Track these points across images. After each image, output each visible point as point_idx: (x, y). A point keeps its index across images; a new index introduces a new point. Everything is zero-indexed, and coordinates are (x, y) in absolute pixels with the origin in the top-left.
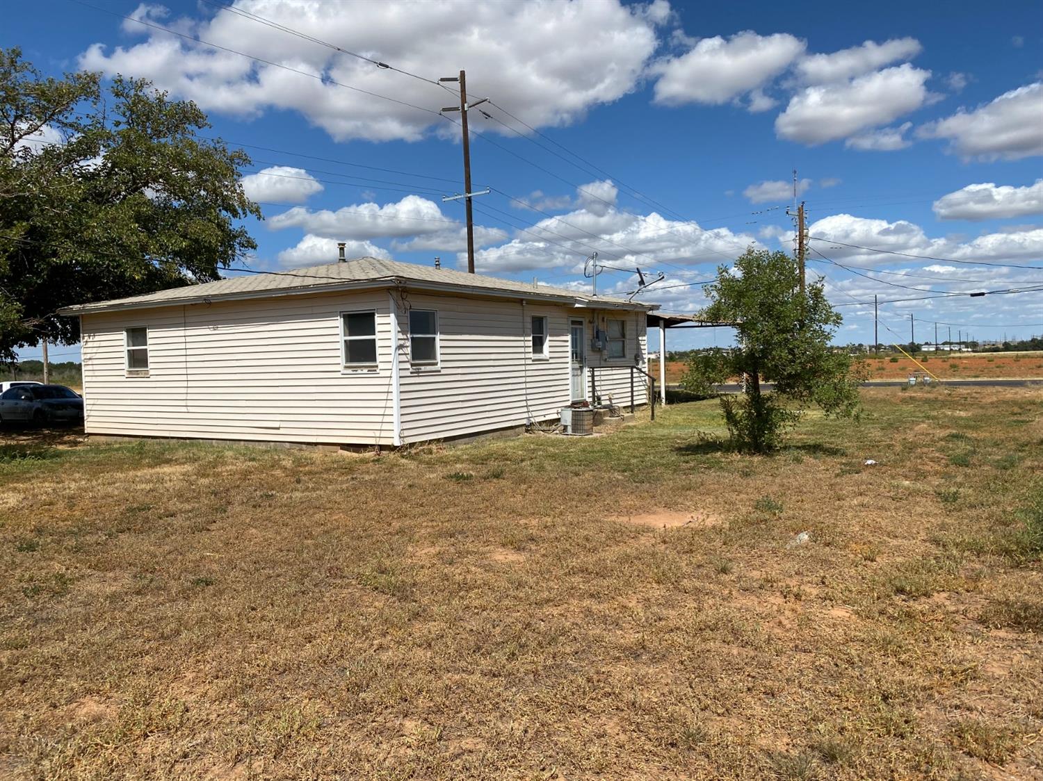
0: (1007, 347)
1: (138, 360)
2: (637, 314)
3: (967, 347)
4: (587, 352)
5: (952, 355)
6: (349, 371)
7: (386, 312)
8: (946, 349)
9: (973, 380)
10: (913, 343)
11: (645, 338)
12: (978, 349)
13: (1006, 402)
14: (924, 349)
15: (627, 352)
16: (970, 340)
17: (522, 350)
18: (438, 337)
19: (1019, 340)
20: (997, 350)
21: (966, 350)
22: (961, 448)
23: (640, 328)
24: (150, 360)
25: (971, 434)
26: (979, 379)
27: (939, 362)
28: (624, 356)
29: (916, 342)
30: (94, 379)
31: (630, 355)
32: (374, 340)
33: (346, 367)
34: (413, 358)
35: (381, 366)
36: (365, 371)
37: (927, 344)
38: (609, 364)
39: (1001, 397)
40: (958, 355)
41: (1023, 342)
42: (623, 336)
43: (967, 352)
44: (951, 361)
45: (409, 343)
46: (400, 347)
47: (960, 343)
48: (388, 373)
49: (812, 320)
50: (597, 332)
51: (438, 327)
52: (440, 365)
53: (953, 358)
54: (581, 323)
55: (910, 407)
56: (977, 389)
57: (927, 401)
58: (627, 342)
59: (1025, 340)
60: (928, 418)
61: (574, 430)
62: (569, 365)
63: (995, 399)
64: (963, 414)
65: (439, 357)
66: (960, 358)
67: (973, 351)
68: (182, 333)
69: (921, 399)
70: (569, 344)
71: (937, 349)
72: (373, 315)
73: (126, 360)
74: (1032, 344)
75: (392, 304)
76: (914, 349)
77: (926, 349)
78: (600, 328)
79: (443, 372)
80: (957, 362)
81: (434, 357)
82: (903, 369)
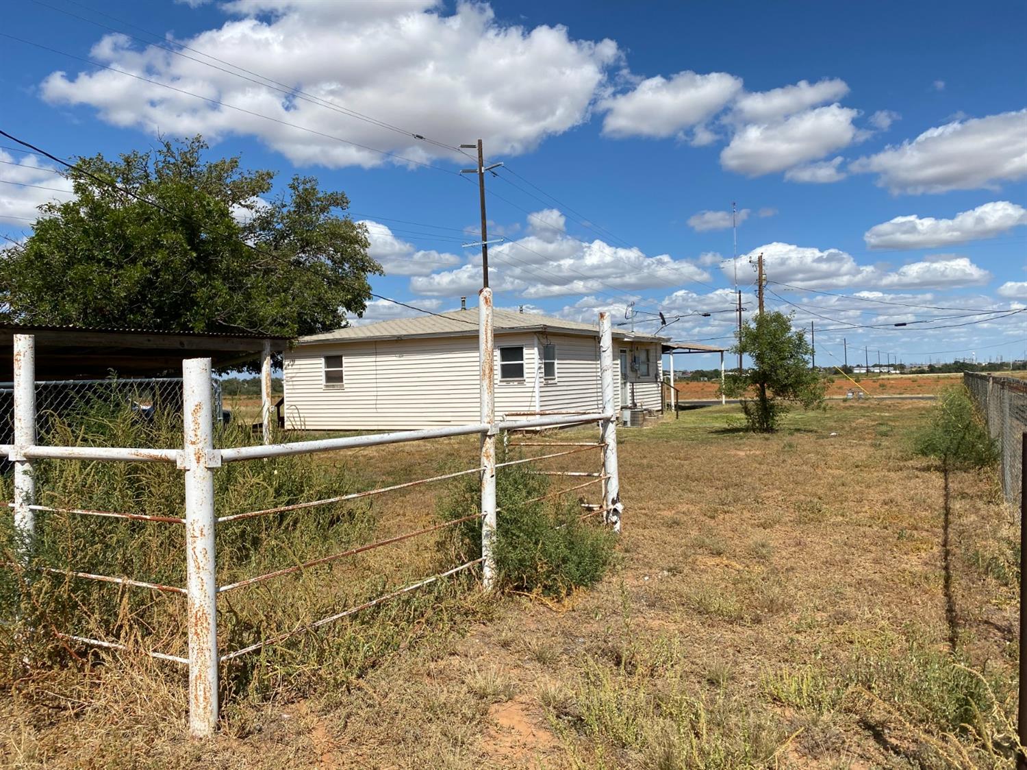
0: (932, 369)
1: (334, 378)
2: (656, 344)
3: (895, 369)
4: (629, 372)
5: (882, 377)
6: (504, 384)
7: (531, 346)
8: (876, 371)
9: (898, 396)
10: (846, 366)
11: (661, 362)
12: (906, 371)
13: (918, 409)
14: (856, 371)
15: (651, 373)
16: (898, 363)
17: (594, 370)
18: (556, 362)
19: (943, 362)
20: (922, 372)
21: (894, 372)
22: (884, 428)
23: (658, 355)
24: (344, 377)
25: (890, 423)
26: (903, 396)
27: (871, 382)
28: (648, 375)
29: (848, 365)
30: (293, 391)
31: (652, 374)
32: (522, 364)
33: (501, 381)
34: (545, 375)
35: (527, 380)
36: (516, 383)
37: (858, 366)
38: (640, 380)
39: (915, 405)
40: (887, 376)
41: (946, 364)
42: (648, 360)
43: (895, 374)
44: (880, 382)
45: (543, 366)
46: (540, 368)
47: (889, 366)
48: (532, 385)
49: (797, 353)
50: (635, 358)
51: (556, 356)
52: (557, 380)
53: (883, 379)
54: (625, 351)
55: (851, 412)
56: (899, 401)
57: (862, 408)
58: (651, 364)
59: (948, 363)
60: (864, 416)
61: (632, 424)
62: (619, 381)
63: (910, 406)
64: (887, 414)
65: (556, 375)
66: (888, 379)
67: (901, 373)
68: (374, 359)
69: (858, 407)
70: (619, 366)
71: (868, 371)
72: (522, 348)
73: (324, 378)
74: (955, 366)
75: (536, 341)
76: (848, 370)
77: (857, 372)
78: (636, 355)
79: (559, 384)
80: (885, 382)
81: (554, 375)
82: (840, 388)
